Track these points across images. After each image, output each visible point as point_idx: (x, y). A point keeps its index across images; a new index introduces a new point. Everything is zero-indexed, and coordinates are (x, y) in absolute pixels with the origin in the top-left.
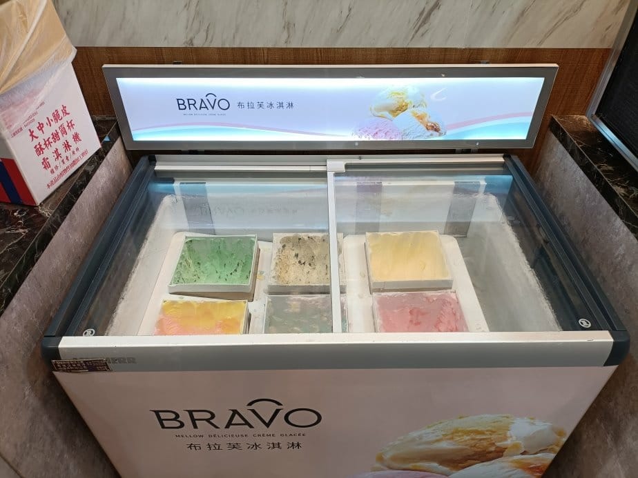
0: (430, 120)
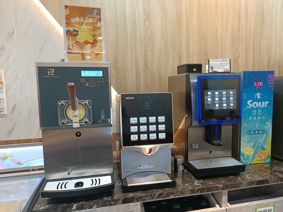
0: (17, 161)
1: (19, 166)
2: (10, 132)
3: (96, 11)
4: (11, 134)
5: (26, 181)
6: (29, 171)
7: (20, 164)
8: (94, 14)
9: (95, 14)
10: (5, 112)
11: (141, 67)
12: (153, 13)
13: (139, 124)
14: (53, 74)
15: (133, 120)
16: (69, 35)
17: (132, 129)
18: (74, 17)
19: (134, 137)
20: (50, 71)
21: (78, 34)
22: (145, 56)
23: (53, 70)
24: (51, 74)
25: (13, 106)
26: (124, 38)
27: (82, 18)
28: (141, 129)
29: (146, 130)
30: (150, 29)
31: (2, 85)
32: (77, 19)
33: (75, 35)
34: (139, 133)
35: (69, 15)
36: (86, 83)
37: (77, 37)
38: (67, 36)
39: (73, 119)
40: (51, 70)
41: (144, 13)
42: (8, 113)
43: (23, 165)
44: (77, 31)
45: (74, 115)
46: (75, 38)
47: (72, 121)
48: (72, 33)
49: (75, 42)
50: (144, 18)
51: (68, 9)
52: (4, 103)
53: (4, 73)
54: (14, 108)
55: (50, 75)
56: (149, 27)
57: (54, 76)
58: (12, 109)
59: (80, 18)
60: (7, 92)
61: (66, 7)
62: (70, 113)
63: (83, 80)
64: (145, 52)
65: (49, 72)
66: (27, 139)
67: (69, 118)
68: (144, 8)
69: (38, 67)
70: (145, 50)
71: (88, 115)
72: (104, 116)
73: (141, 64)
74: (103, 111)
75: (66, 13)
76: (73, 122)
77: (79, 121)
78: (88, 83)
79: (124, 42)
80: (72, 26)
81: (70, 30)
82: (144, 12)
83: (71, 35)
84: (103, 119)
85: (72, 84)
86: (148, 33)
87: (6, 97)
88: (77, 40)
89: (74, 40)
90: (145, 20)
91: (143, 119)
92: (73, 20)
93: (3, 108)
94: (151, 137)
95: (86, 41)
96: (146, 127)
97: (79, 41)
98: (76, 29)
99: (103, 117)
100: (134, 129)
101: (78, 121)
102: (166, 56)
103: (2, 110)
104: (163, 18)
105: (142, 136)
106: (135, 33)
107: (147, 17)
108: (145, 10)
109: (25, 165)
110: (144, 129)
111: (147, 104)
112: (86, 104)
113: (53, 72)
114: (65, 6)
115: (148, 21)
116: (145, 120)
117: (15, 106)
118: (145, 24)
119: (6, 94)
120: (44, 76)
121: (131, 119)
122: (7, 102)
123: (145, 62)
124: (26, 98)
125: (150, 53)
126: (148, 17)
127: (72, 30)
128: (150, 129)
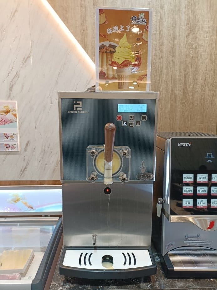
0: (29, 204)
1: (30, 210)
2: (23, 171)
3: (142, 15)
4: (24, 174)
5: (38, 228)
6: (41, 216)
7: (32, 208)
8: (139, 21)
9: (141, 20)
10: (18, 149)
11: (178, 97)
12: (199, 25)
13: (196, 184)
14: (81, 109)
15: (188, 177)
16: (102, 52)
17: (185, 191)
18: (110, 26)
19: (188, 202)
20: (76, 104)
21: (115, 52)
22: (185, 82)
23: (80, 103)
24: (78, 109)
25: (26, 142)
26: (158, 60)
27: (122, 27)
28: (199, 191)
29: (206, 192)
30: (194, 46)
31: (15, 118)
32: (116, 29)
33: (112, 53)
34: (195, 197)
35: (104, 23)
36: (124, 122)
37: (114, 55)
38: (101, 53)
39: (104, 172)
40: (78, 102)
41: (188, 26)
42: (21, 150)
43: (35, 209)
44: (114, 47)
45: (106, 167)
46: (112, 57)
47: (103, 175)
48: (107, 49)
49: (110, 62)
50: (187, 33)
51: (103, 15)
52: (17, 139)
53: (18, 104)
54: (27, 145)
55: (76, 110)
56: (192, 45)
57: (82, 112)
58: (25, 146)
59: (119, 28)
60: (20, 126)
61: (101, 11)
62: (101, 163)
63: (119, 118)
64: (185, 77)
65: (75, 106)
66: (40, 181)
67: (99, 170)
68: (187, 19)
69: (61, 98)
70: (184, 74)
71: (123, 168)
72: (145, 169)
73: (179, 93)
74: (144, 162)
75: (100, 21)
76: (105, 176)
77: (113, 175)
78: (126, 122)
79: (157, 65)
80: (108, 40)
81: (105, 45)
82: (188, 24)
83: (106, 52)
84: (143, 173)
85: (112, 125)
86: (191, 52)
87: (20, 132)
88: (113, 60)
89: (109, 60)
90: (188, 35)
91: (202, 177)
92: (109, 31)
93: (16, 145)
94: (213, 203)
95: (126, 61)
96: (206, 188)
97: (117, 61)
98: (113, 44)
99: (143, 170)
100: (187, 190)
101: (111, 176)
102: (213, 81)
103: (15, 146)
104: (213, 30)
105: (200, 202)
106: (173, 52)
107: (190, 31)
108: (189, 21)
109: (37, 210)
110: (203, 191)
111: (210, 155)
112: (125, 153)
113: (81, 106)
114: (100, 9)
115: (191, 36)
116: (205, 178)
117: (28, 142)
118: (187, 41)
119: (19, 129)
120: (69, 112)
121: (185, 175)
122: (20, 137)
123: (184, 90)
124: (41, 134)
125: (191, 79)
126: (192, 30)
127: (108, 45)
128: (212, 192)
